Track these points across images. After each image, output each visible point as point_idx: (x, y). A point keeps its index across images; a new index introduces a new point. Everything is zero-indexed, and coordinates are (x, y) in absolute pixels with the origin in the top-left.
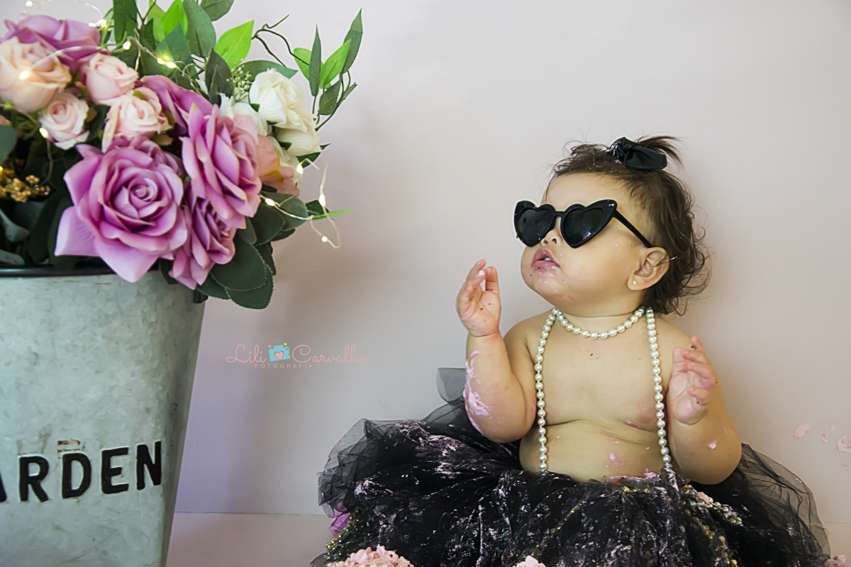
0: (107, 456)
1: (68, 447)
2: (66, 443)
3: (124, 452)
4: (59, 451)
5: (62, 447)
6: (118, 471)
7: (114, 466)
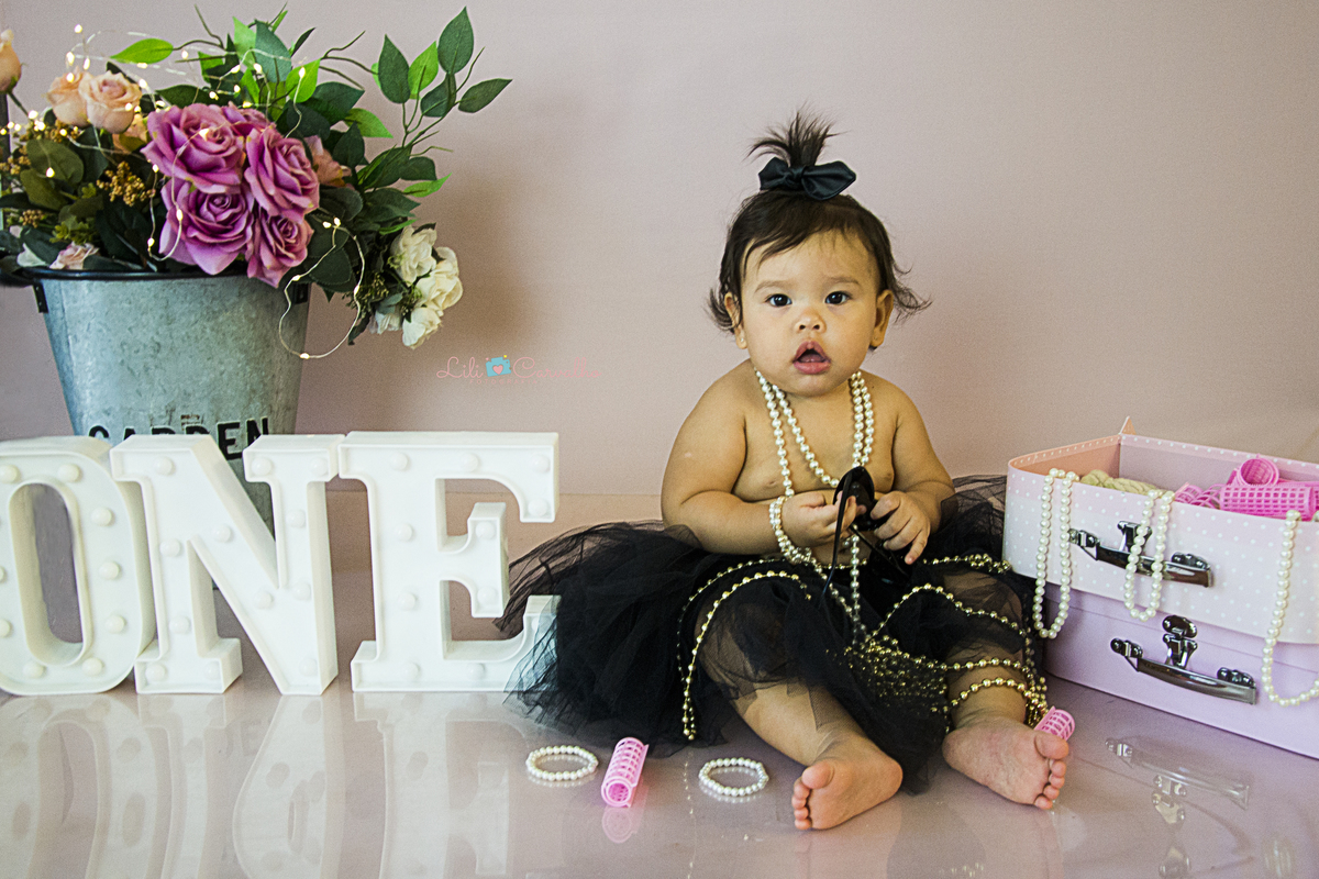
0: (222, 429)
1: (190, 420)
2: (188, 417)
3: (236, 426)
4: (183, 424)
5: (185, 420)
6: (232, 442)
7: (228, 437)
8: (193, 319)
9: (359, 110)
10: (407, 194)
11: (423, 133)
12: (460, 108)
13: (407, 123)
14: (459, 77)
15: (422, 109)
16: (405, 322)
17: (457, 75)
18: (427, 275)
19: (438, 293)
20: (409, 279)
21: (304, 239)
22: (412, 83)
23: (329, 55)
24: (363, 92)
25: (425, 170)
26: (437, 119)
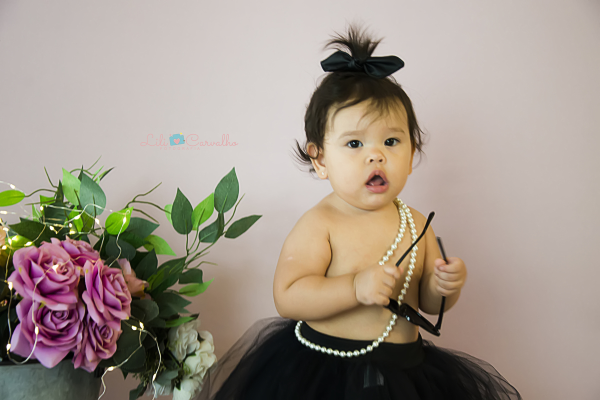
8: (22, 394)
9: (153, 236)
10: (181, 293)
11: (200, 254)
12: (225, 236)
13: (189, 248)
14: (227, 216)
15: (200, 238)
16: (175, 389)
17: (225, 214)
18: (193, 354)
19: (202, 369)
20: (180, 358)
21: (116, 338)
22: (194, 220)
23: (136, 200)
24: (158, 225)
25: (195, 276)
26: (209, 244)
